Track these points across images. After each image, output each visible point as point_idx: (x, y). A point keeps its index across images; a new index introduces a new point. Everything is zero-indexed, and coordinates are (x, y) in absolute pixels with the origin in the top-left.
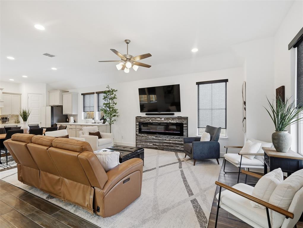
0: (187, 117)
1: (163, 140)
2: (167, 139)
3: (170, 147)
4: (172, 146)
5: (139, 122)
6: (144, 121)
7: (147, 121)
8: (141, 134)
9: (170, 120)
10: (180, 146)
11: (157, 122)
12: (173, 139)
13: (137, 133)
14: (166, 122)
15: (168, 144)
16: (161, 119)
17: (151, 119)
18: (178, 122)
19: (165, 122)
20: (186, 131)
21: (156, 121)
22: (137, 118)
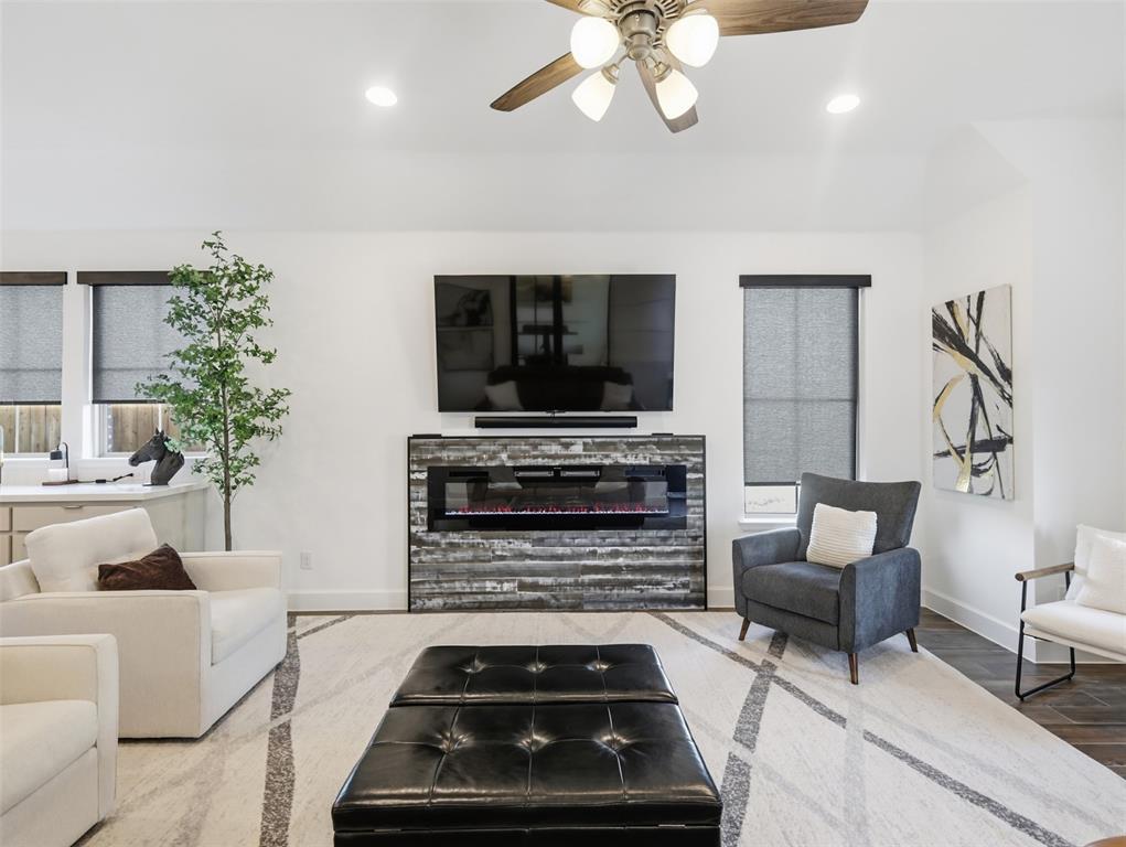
0: (704, 437)
1: (580, 556)
2: (600, 550)
3: (615, 591)
4: (630, 584)
5: (431, 470)
6: (464, 459)
7: (480, 459)
8: (444, 536)
9: (616, 450)
10: (670, 580)
11: (540, 462)
12: (634, 549)
13: (414, 529)
14: (593, 461)
15: (609, 576)
16: (567, 446)
17: (505, 446)
18: (658, 459)
19: (588, 461)
20: (701, 502)
21: (535, 457)
22: (418, 445)
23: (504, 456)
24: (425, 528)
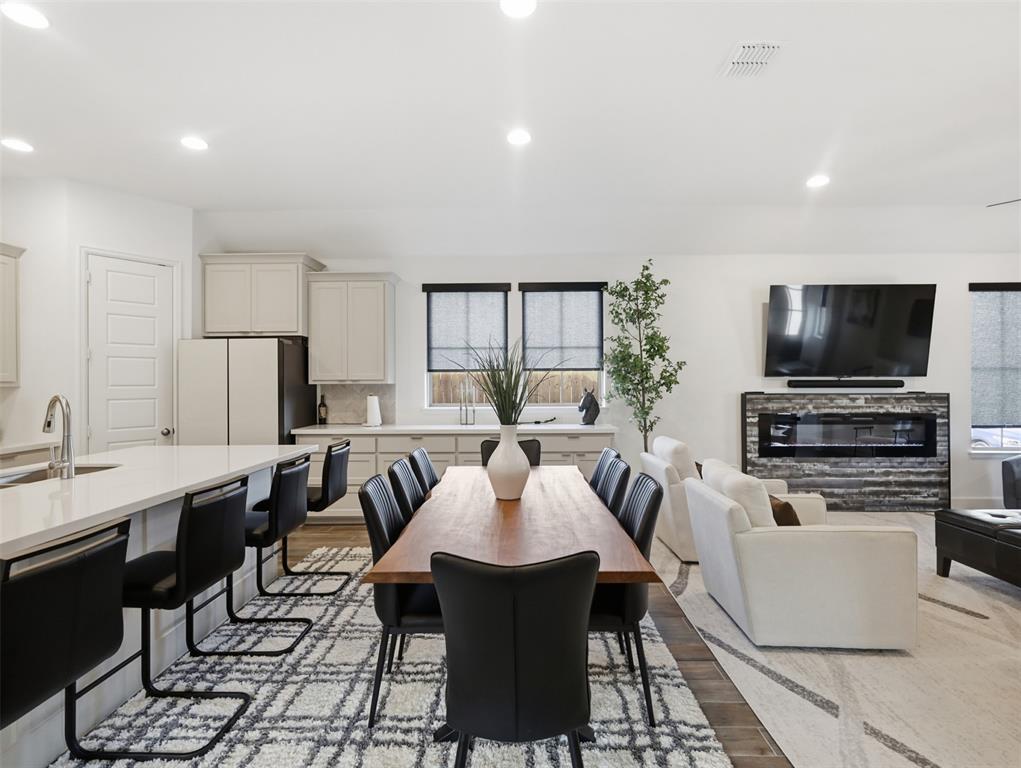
0: (948, 394)
1: (863, 475)
2: (876, 471)
3: (887, 499)
4: (896, 494)
5: (760, 415)
6: (784, 410)
7: (794, 408)
8: (770, 461)
9: (888, 403)
10: (925, 491)
11: (835, 411)
12: (900, 470)
13: (747, 455)
14: (872, 410)
15: (883, 488)
16: (853, 400)
17: (811, 400)
18: (916, 409)
19: (868, 410)
20: (946, 438)
21: (832, 407)
22: (752, 399)
23: (810, 407)
24: (757, 455)
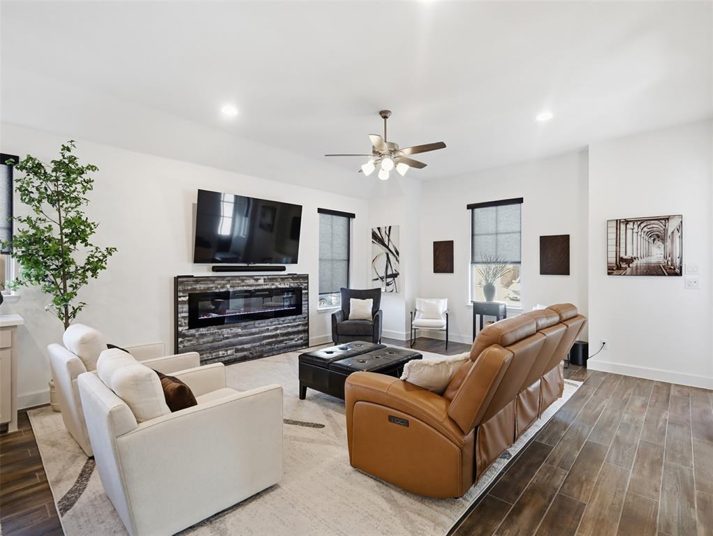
0: (308, 275)
1: (262, 332)
2: (270, 328)
3: (276, 346)
4: (281, 342)
5: (190, 295)
6: (208, 288)
7: (217, 288)
8: (198, 331)
9: (277, 281)
10: (296, 337)
11: (245, 288)
12: (283, 325)
13: (179, 329)
14: (268, 287)
15: (274, 340)
16: (257, 280)
17: (229, 281)
18: (292, 285)
19: (266, 287)
20: (307, 302)
21: (243, 286)
22: (183, 282)
23: (228, 286)
24: (187, 328)
